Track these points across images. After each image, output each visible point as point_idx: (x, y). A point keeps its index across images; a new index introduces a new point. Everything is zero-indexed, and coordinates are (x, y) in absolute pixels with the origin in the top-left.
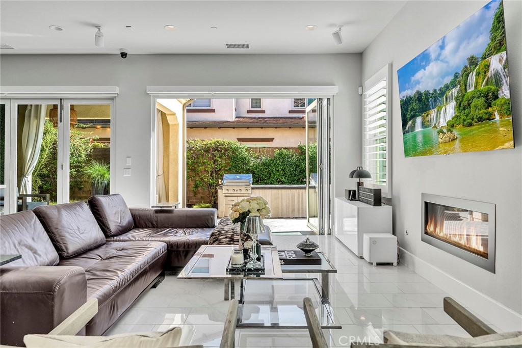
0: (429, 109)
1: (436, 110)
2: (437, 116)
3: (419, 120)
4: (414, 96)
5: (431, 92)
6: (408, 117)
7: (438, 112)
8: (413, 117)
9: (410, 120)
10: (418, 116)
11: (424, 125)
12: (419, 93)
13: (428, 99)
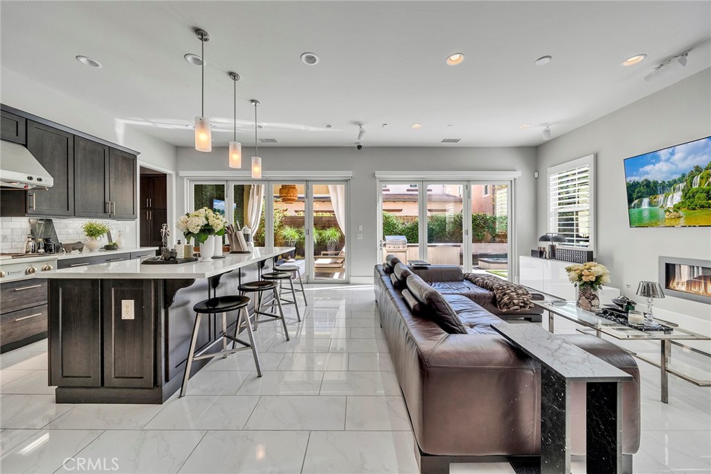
0: (657, 194)
1: (664, 195)
2: (664, 200)
3: (646, 201)
4: (642, 182)
5: (660, 182)
6: (634, 196)
7: (666, 198)
8: (641, 197)
9: (636, 199)
10: (645, 197)
11: (650, 204)
12: (646, 180)
13: (656, 187)
